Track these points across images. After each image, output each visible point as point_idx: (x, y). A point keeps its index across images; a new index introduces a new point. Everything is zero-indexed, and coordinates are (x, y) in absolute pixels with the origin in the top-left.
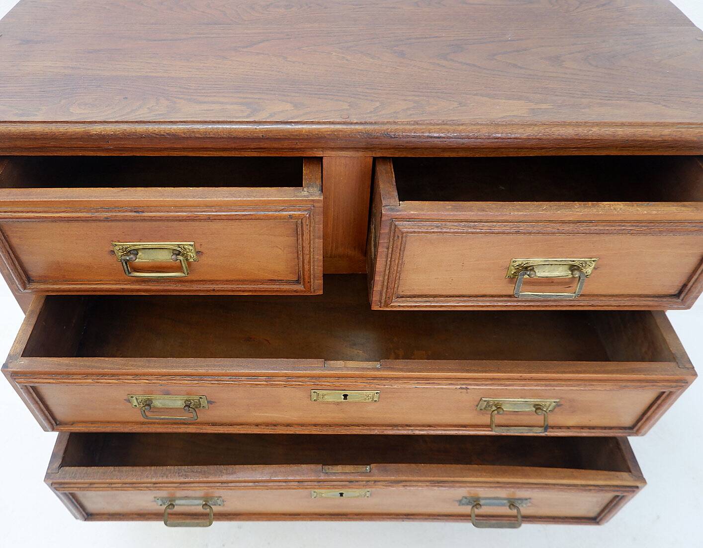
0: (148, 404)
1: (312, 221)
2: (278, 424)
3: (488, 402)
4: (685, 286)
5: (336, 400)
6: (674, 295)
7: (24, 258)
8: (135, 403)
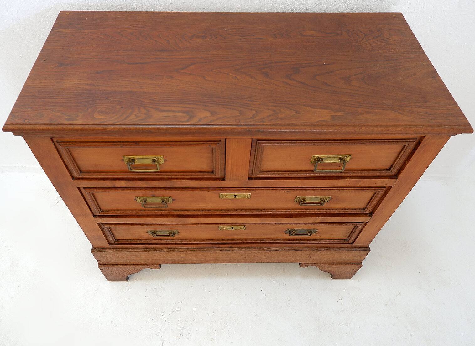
0: (145, 201)
1: (220, 147)
2: (204, 210)
3: (300, 198)
4: (392, 165)
5: (231, 198)
6: (388, 169)
7: (79, 162)
8: (139, 200)
